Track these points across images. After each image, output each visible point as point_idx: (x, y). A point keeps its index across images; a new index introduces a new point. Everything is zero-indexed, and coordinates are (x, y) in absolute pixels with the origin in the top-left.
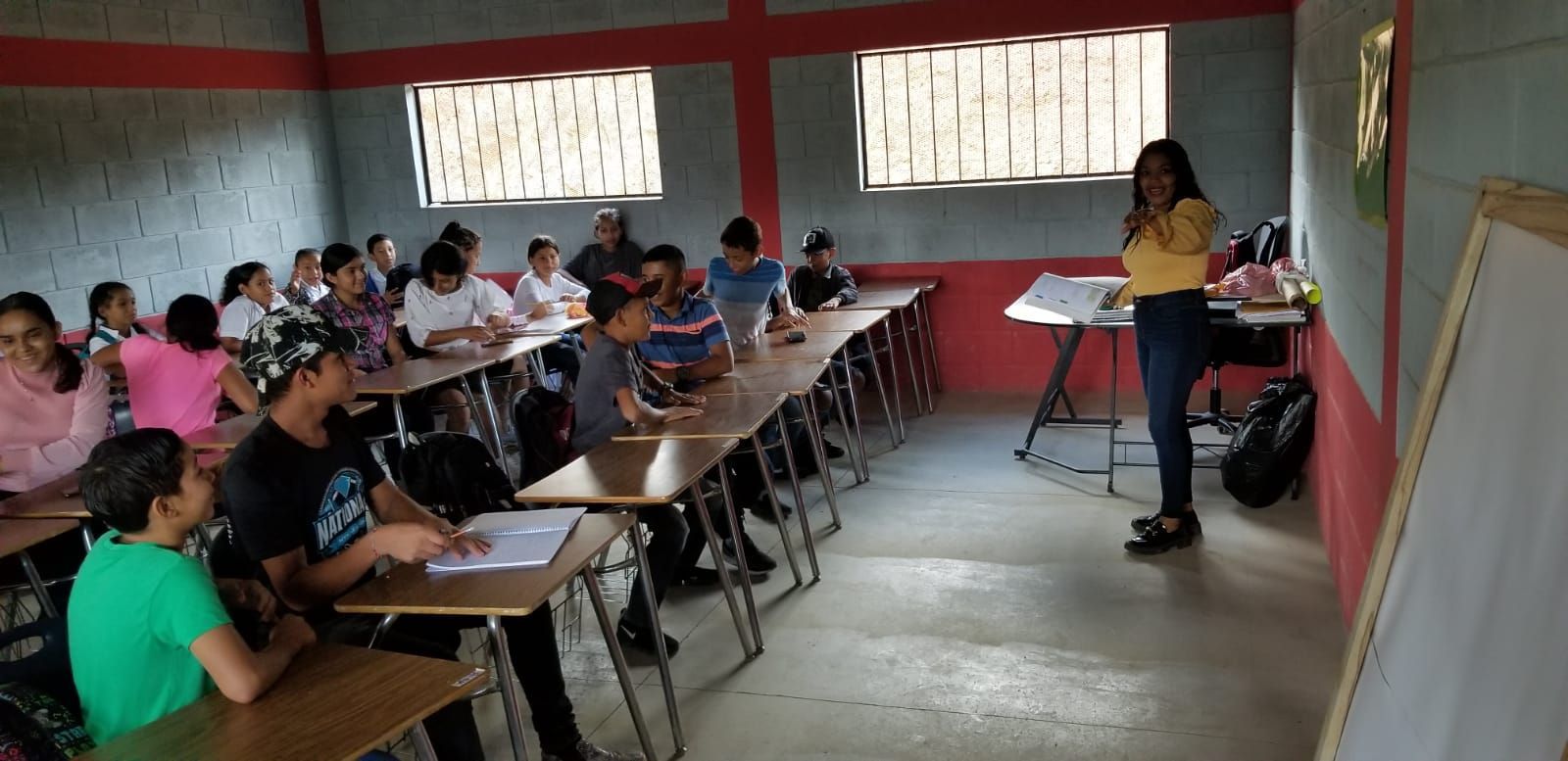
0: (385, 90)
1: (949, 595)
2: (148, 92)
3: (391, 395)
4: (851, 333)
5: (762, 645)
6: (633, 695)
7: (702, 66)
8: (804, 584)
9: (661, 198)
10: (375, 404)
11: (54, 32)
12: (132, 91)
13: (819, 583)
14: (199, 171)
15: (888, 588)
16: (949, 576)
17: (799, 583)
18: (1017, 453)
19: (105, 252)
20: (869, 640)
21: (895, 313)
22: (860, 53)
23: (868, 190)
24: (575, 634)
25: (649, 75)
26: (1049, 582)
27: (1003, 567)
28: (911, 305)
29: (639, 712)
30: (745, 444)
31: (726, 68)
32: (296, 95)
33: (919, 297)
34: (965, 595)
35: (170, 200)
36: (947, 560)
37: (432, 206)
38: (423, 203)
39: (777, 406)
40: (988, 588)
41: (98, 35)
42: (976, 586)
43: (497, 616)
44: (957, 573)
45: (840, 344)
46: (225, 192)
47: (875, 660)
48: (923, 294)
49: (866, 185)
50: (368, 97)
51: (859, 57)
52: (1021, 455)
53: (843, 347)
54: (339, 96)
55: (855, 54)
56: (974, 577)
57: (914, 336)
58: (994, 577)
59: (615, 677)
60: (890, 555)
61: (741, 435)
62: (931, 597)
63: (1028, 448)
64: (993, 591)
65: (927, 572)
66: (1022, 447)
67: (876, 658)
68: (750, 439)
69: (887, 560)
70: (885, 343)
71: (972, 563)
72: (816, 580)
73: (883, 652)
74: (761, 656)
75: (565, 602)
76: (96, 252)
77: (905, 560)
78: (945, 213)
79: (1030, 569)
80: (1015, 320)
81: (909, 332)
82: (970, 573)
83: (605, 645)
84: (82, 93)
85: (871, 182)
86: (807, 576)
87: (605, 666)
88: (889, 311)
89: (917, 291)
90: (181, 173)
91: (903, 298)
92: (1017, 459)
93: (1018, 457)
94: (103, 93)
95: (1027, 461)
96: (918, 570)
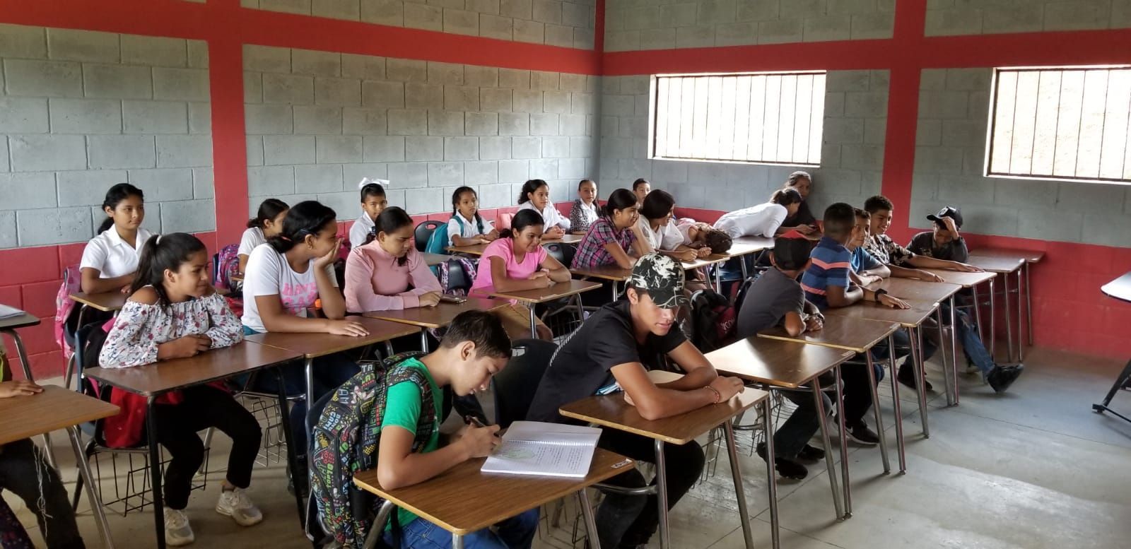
0: (638, 78)
1: (1016, 510)
2: (495, 70)
3: (613, 281)
4: (961, 287)
5: (850, 512)
6: (748, 522)
7: (867, 72)
8: (891, 475)
9: (818, 167)
10: (601, 285)
11: (449, 29)
12: (486, 68)
13: (904, 476)
14: (517, 122)
15: (962, 493)
16: (1018, 495)
17: (887, 472)
18: (1095, 407)
19: (457, 168)
20: (940, 530)
21: (1000, 276)
22: (999, 68)
23: (990, 176)
24: (711, 470)
25: (825, 76)
26: (1109, 518)
27: (1068, 497)
28: (1015, 272)
29: (751, 538)
30: (859, 356)
31: (885, 74)
32: (582, 77)
33: (1023, 266)
34: (1031, 513)
35: (498, 138)
36: (1018, 482)
37: (655, 158)
38: (650, 156)
39: (889, 332)
40: (1052, 511)
41: (473, 32)
42: (1041, 507)
43: (662, 441)
44: (1027, 494)
45: (950, 293)
46: (529, 137)
47: (943, 546)
48: (1027, 264)
49: (989, 172)
50: (626, 82)
51: (998, 72)
52: (1099, 409)
53: (951, 296)
54: (608, 80)
55: (994, 69)
56: (1041, 501)
57: (1014, 298)
58: (1059, 503)
59: (736, 507)
60: (968, 467)
61: (857, 349)
62: (999, 507)
63: (1106, 404)
64: (1056, 515)
65: (999, 488)
66: (1100, 402)
67: (945, 544)
68: (865, 353)
69: (963, 470)
70: (988, 299)
71: (1041, 488)
72: (902, 473)
73: (951, 541)
74: (849, 520)
75: (707, 445)
76: (452, 167)
77: (981, 474)
78: (1057, 201)
79: (1093, 505)
80: (1110, 296)
81: (1011, 294)
82: (1038, 496)
83: (733, 484)
84: (458, 67)
85: (993, 170)
86: (895, 468)
87: (730, 498)
88: (995, 274)
89: (1022, 261)
90: (506, 122)
91: (1009, 265)
92: (1095, 413)
93: (1096, 411)
94: (469, 68)
95: (1104, 415)
96: (991, 484)
